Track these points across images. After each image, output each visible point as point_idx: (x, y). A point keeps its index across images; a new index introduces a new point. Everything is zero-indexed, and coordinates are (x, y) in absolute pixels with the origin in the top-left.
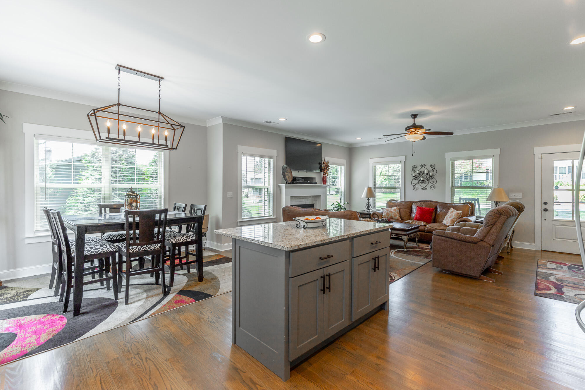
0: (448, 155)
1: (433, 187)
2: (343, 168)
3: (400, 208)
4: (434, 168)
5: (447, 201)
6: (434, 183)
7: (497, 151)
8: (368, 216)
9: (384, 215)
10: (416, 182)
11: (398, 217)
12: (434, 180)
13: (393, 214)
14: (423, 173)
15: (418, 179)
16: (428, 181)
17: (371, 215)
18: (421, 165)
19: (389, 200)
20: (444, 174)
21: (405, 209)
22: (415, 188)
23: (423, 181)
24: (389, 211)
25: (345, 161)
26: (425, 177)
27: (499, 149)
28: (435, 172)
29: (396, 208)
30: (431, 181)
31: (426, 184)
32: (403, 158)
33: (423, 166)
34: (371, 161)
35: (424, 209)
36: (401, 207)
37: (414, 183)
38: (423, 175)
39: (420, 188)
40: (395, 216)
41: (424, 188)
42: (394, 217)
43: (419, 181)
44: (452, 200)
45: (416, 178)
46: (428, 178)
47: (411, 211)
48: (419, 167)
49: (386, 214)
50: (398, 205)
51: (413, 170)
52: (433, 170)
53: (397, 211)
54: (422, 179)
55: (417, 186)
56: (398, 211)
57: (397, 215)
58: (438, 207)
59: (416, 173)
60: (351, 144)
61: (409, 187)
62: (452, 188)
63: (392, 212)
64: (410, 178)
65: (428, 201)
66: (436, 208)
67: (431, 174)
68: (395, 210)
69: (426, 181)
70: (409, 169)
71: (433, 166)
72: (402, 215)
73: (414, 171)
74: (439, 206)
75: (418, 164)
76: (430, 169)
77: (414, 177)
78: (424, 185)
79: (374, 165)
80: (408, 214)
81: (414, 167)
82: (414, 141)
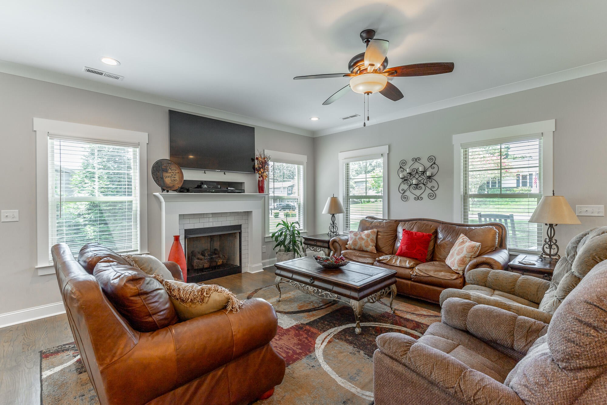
0: (457, 139)
1: (432, 196)
2: (301, 167)
3: (378, 232)
4: (434, 163)
5: (457, 219)
6: (433, 189)
7: (549, 125)
8: (326, 245)
9: (349, 244)
10: (405, 187)
11: (371, 247)
12: (434, 183)
13: (363, 242)
14: (417, 172)
15: (409, 182)
16: (424, 185)
17: (330, 243)
18: (413, 160)
19: (365, 217)
20: (450, 173)
21: (386, 233)
22: (405, 198)
23: (417, 185)
24: (358, 237)
25: (304, 158)
26: (420, 179)
27: (554, 120)
28: (435, 171)
29: (371, 232)
30: (429, 185)
31: (422, 191)
32: (385, 149)
33: (416, 160)
34: (342, 157)
35: (414, 234)
36: (380, 230)
37: (403, 190)
38: (417, 176)
39: (412, 197)
40: (367, 246)
41: (418, 198)
42: (365, 249)
43: (410, 185)
44: (465, 219)
45: (406, 180)
46: (425, 181)
47: (396, 237)
48: (410, 163)
49: (353, 242)
50: (376, 227)
51: (401, 167)
52: (433, 166)
53: (371, 237)
54: (414, 182)
55: (408, 193)
56: (373, 237)
57: (371, 244)
58: (439, 231)
59: (405, 173)
60: (313, 132)
61: (396, 196)
62: (466, 197)
63: (363, 239)
64: (396, 181)
65: (424, 220)
66: (436, 233)
67: (428, 174)
68: (368, 236)
69: (422, 185)
70: (395, 166)
71: (433, 161)
72: (381, 244)
73: (402, 170)
74: (440, 229)
75: (409, 158)
76: (428, 165)
77: (402, 178)
78: (418, 192)
79: (347, 161)
80: (391, 242)
81: (403, 163)
82: (368, 93)
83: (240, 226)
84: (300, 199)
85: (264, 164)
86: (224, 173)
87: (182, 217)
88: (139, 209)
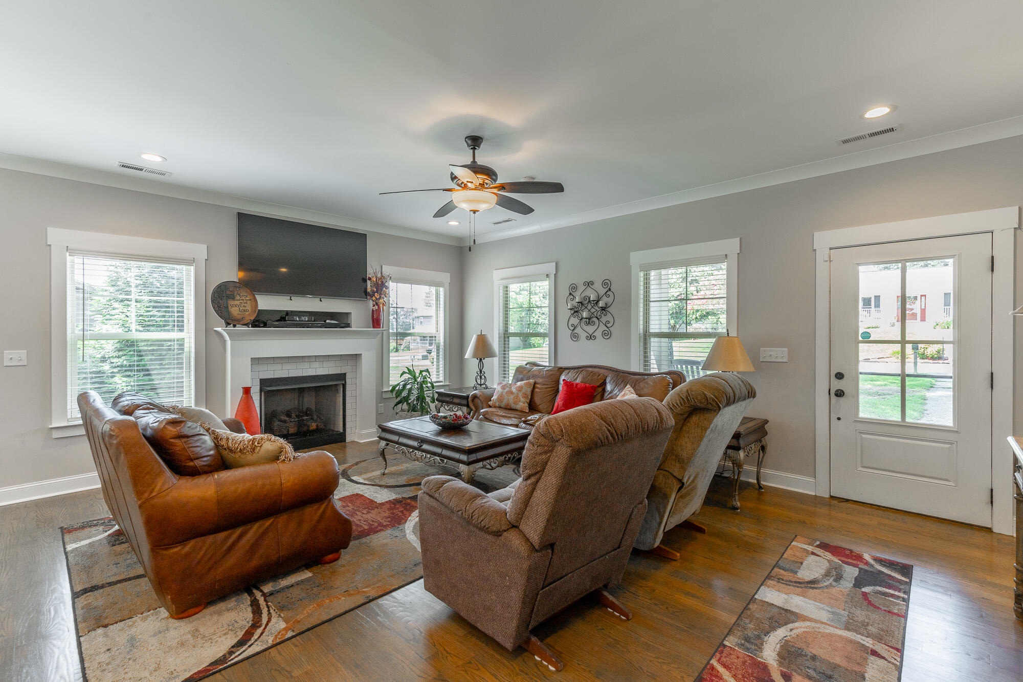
0: (637, 258)
1: (607, 335)
2: (441, 289)
3: (535, 383)
4: (610, 289)
5: (635, 366)
6: (608, 325)
7: (732, 245)
8: (464, 402)
9: (493, 400)
10: (575, 321)
11: (523, 405)
12: (609, 318)
13: (512, 397)
14: (589, 301)
15: (580, 315)
16: (598, 319)
17: (470, 399)
18: (584, 284)
19: (525, 363)
20: (628, 303)
21: (545, 384)
22: (575, 337)
23: (589, 319)
24: (505, 390)
25: (446, 277)
26: (593, 310)
27: (738, 239)
28: (610, 300)
29: (525, 384)
30: (604, 319)
31: (595, 327)
32: (551, 268)
33: (589, 284)
34: (497, 275)
35: (575, 385)
36: (539, 380)
37: (573, 325)
38: (589, 307)
39: (583, 335)
40: (516, 403)
41: (591, 337)
42: (513, 406)
43: (581, 319)
44: (645, 366)
45: (577, 312)
46: (599, 314)
47: (557, 391)
48: (581, 288)
49: (498, 397)
50: (534, 376)
51: (570, 294)
52: (608, 293)
53: (524, 391)
54: (585, 314)
55: (578, 330)
56: (527, 391)
57: (522, 399)
58: (607, 381)
59: (575, 303)
60: (460, 239)
61: (565, 333)
62: (646, 336)
63: (512, 393)
64: (565, 312)
65: (595, 367)
66: (604, 384)
67: (601, 304)
68: (520, 389)
69: (595, 319)
70: (564, 292)
71: (607, 284)
72: (537, 400)
73: (572, 297)
74: (609, 379)
75: (580, 281)
76: (602, 291)
77: (571, 309)
78: (590, 329)
79: (505, 282)
80: (550, 398)
81: (573, 288)
82: (475, 212)
83: (345, 374)
84: (439, 337)
85: (380, 286)
86: (319, 299)
87: (256, 361)
88: (193, 350)
